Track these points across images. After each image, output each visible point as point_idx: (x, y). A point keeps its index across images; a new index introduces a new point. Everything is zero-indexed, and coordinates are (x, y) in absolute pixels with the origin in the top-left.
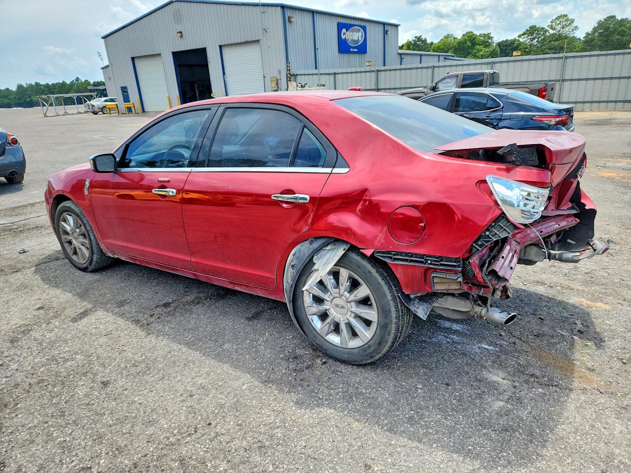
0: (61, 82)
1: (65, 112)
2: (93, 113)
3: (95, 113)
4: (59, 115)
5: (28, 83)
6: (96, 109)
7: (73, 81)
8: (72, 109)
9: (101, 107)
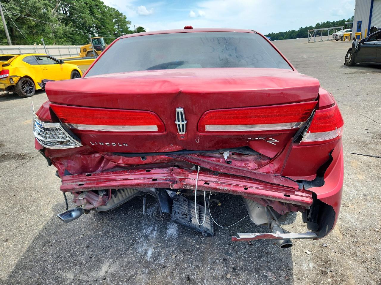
0: (342, 20)
1: (321, 40)
2: (336, 40)
3: (337, 40)
4: (316, 42)
5: (323, 22)
6: (338, 37)
7: (350, 19)
8: (324, 38)
9: (341, 36)
